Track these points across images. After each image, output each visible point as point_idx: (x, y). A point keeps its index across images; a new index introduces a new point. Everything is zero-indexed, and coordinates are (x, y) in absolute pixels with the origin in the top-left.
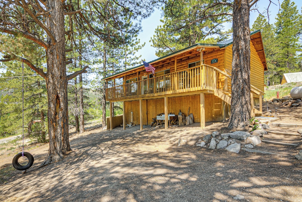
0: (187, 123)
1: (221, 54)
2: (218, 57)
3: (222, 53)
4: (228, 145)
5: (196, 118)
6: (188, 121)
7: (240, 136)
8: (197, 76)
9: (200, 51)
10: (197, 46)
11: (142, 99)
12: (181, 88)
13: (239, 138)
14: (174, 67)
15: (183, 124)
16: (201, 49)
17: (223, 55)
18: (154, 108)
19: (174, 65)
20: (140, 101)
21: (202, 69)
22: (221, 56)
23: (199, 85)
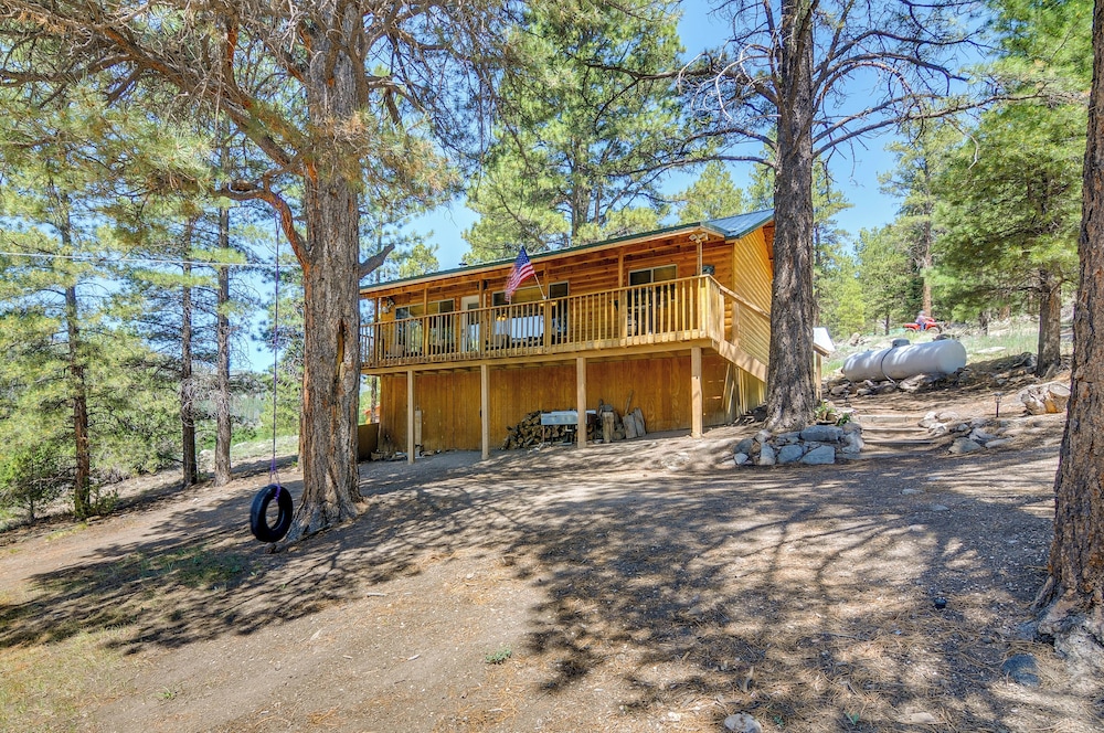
0: (631, 433)
1: (724, 255)
2: (714, 261)
3: (727, 251)
4: (804, 454)
5: (650, 420)
6: (631, 427)
7: (826, 434)
8: (673, 304)
9: (697, 242)
10: (697, 228)
11: (490, 363)
12: (633, 334)
13: (825, 436)
14: (617, 272)
15: (619, 436)
16: (700, 236)
17: (729, 258)
18: (510, 395)
19: (617, 266)
20: (484, 369)
21: (703, 285)
22: (724, 259)
23: (695, 328)
